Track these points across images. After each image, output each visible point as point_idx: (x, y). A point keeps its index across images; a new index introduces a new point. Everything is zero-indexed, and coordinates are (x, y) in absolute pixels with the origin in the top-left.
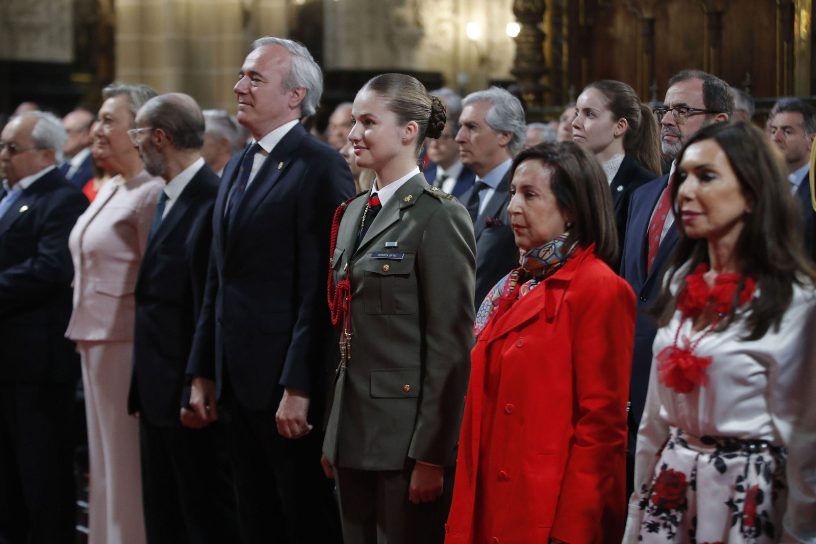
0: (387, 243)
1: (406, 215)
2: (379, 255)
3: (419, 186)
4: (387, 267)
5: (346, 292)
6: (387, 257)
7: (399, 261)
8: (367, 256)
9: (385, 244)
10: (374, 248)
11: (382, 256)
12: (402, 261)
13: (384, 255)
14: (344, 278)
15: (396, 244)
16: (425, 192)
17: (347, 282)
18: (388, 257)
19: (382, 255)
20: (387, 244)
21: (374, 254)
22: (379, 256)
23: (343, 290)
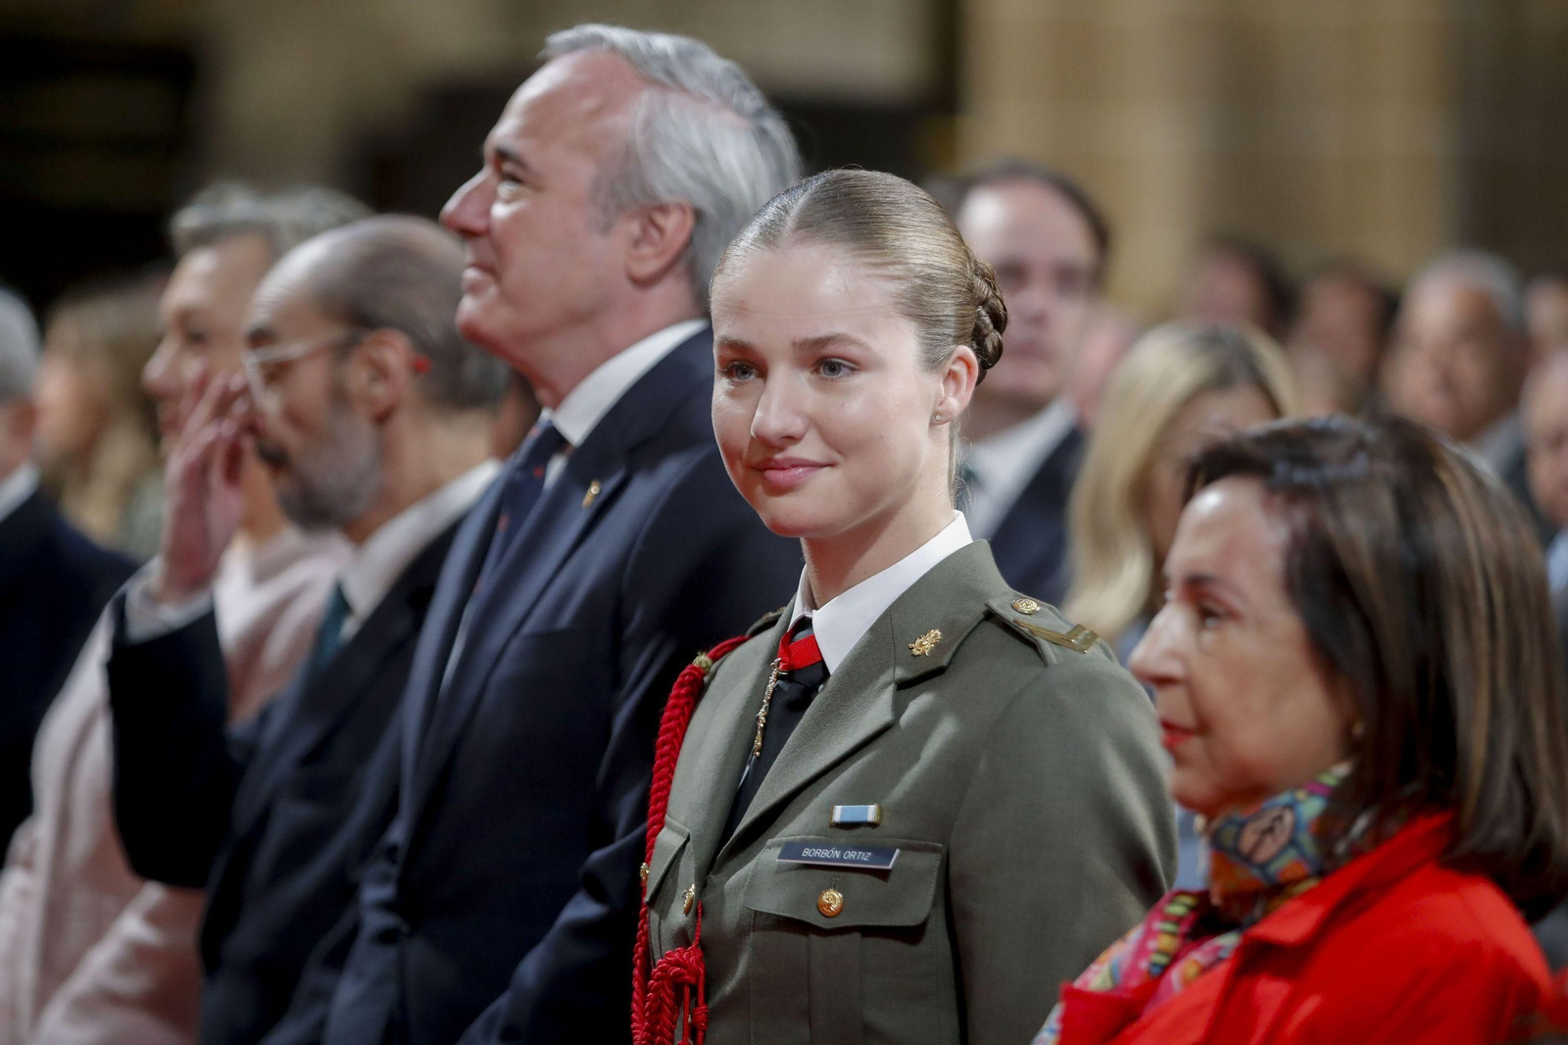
0: (838, 809)
1: (920, 702)
2: (807, 852)
3: (970, 593)
4: (833, 899)
5: (687, 991)
6: (836, 860)
7: (883, 875)
8: (768, 855)
9: (831, 812)
10: (793, 828)
11: (817, 858)
12: (892, 878)
13: (825, 853)
14: (682, 937)
15: (870, 813)
16: (990, 616)
17: (691, 956)
18: (841, 859)
19: (818, 852)
20: (839, 814)
21: (790, 849)
22: (808, 858)
23: (677, 985)
